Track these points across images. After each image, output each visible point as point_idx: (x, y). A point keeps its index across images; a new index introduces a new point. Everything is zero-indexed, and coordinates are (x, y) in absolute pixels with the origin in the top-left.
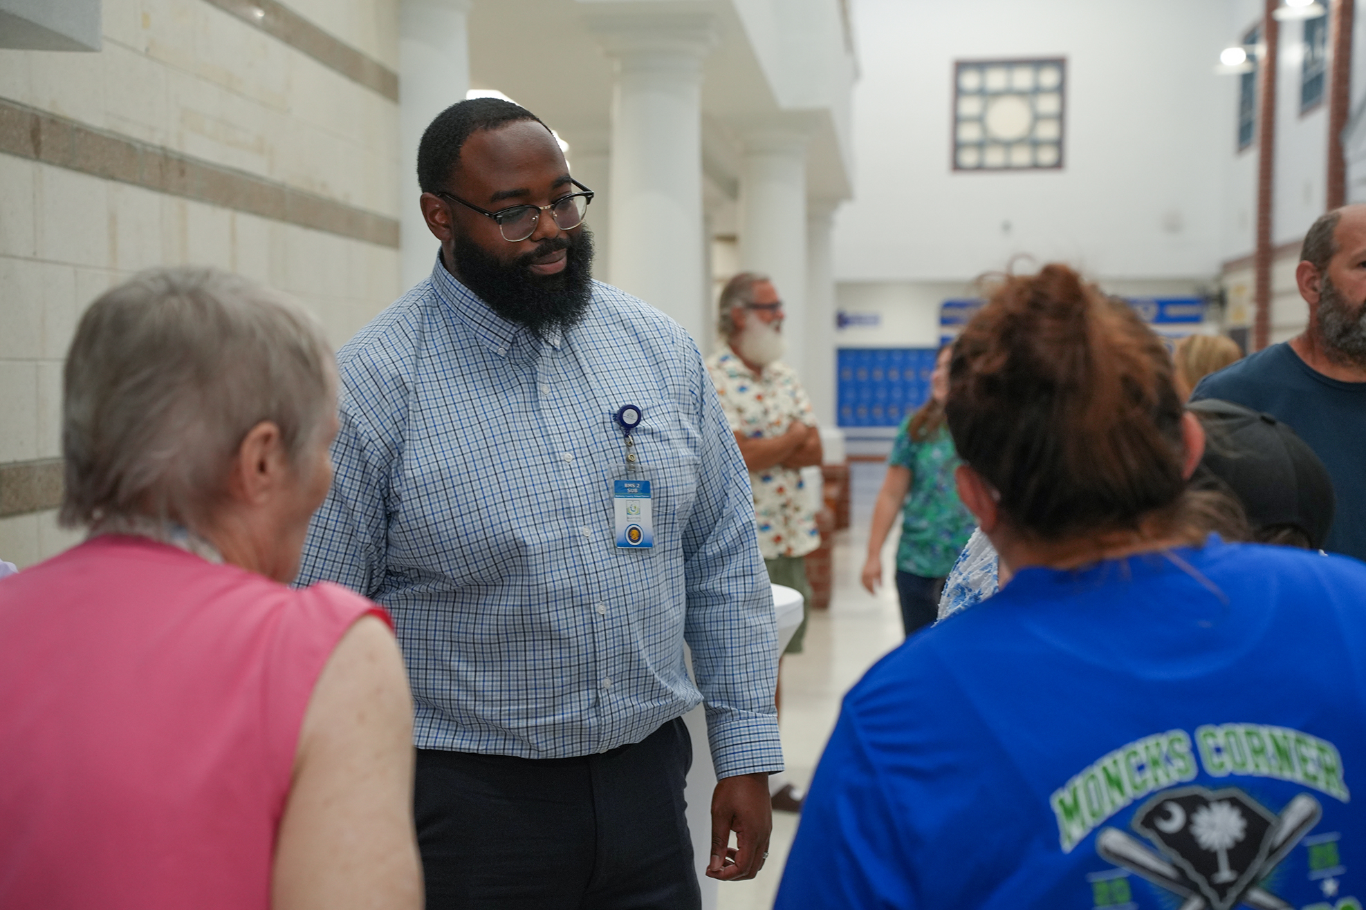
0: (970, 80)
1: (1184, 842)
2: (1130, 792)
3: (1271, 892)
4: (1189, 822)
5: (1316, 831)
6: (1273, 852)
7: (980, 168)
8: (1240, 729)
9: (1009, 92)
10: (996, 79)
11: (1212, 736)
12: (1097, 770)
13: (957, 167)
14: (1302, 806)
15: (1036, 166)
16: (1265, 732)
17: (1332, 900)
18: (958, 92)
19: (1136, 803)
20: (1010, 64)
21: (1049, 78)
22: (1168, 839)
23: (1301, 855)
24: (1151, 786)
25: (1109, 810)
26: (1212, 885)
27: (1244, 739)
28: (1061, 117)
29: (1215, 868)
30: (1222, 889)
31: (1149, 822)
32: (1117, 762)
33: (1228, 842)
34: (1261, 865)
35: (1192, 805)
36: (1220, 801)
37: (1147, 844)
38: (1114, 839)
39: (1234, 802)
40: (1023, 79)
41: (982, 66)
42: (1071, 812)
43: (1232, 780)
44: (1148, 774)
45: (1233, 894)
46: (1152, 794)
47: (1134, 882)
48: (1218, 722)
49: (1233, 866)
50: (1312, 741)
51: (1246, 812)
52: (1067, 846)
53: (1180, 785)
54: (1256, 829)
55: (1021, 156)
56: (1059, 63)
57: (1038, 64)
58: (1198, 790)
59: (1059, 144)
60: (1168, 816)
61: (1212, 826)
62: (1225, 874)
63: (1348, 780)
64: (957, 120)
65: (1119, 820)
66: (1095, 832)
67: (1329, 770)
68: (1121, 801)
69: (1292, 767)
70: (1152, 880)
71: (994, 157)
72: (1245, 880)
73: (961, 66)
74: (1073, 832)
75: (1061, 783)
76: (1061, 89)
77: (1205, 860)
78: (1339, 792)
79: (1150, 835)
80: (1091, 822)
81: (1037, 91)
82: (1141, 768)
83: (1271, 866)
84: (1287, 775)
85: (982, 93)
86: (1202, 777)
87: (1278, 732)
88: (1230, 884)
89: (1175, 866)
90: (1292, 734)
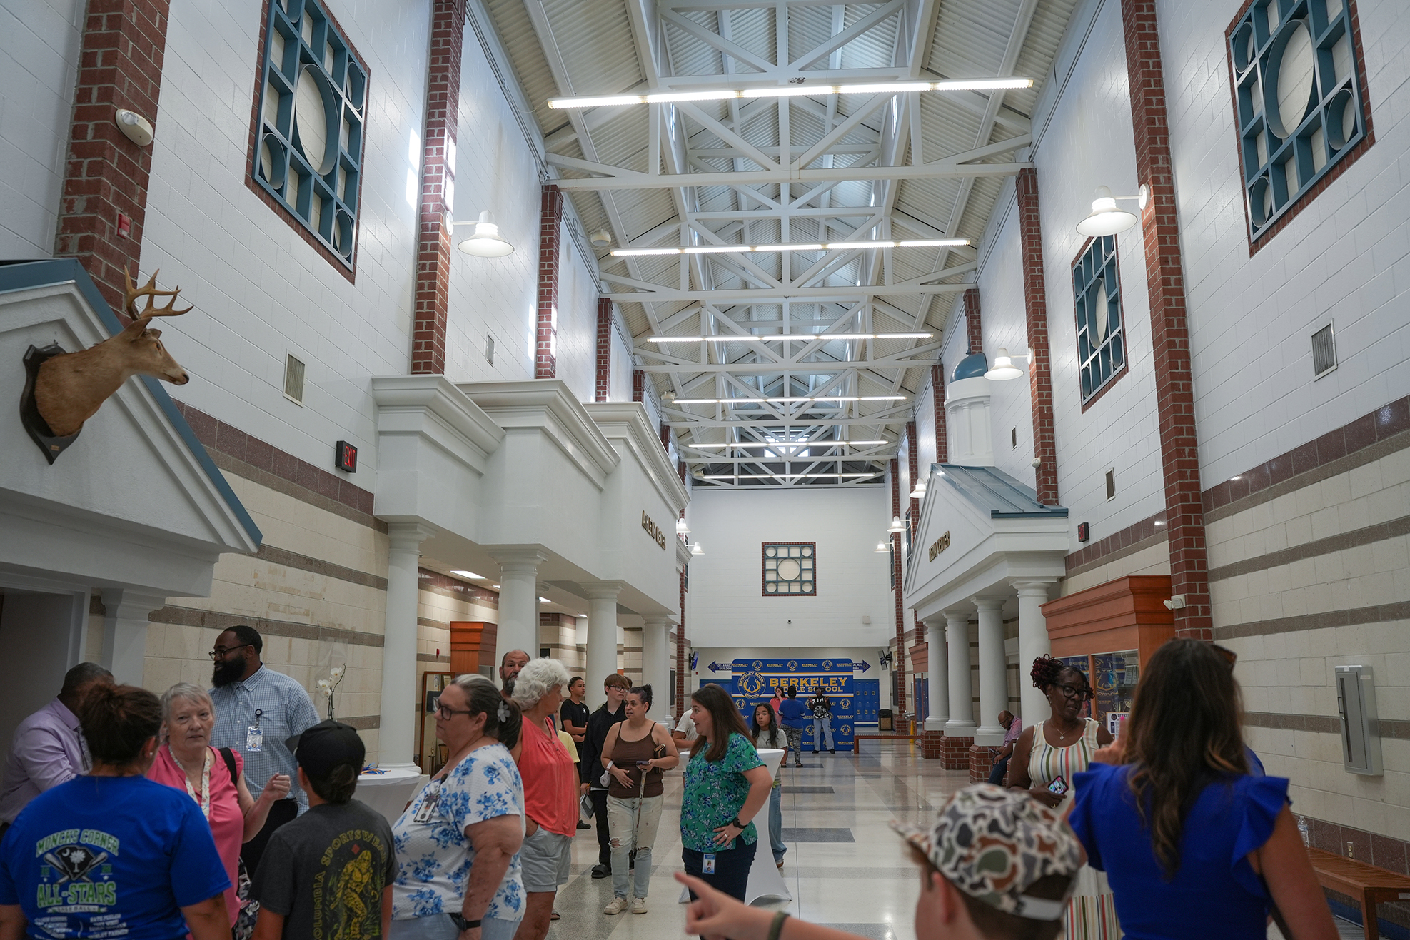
0: (770, 552)
1: (67, 860)
2: (58, 844)
3: (88, 877)
4: (70, 855)
5: (105, 862)
6: (92, 866)
7: (776, 594)
8: (95, 832)
9: (789, 558)
10: (783, 552)
11: (87, 832)
12: (51, 837)
13: (765, 593)
14: (103, 855)
15: (803, 594)
16: (102, 833)
17: (106, 882)
18: (765, 558)
19: (58, 847)
20: (789, 545)
21: (807, 552)
22: (63, 858)
23: (99, 868)
24: (64, 843)
25: (50, 848)
26: (72, 873)
27: (95, 834)
28: (814, 570)
29: (74, 869)
30: (75, 874)
31: (60, 853)
32: (58, 835)
33: (79, 862)
34: (87, 870)
35: (73, 850)
36: (80, 850)
37: (58, 859)
38: (49, 856)
39: (84, 851)
40: (795, 552)
41: (776, 545)
42: (41, 847)
43: (86, 845)
44: (64, 840)
45: (78, 876)
46: (63, 845)
47: (51, 869)
48: (90, 828)
49: (79, 868)
50: (114, 838)
51: (87, 854)
52: (37, 856)
53: (72, 844)
54: (88, 859)
55: (796, 588)
56: (812, 545)
57: (802, 545)
58: (76, 846)
59: (813, 582)
60: (65, 852)
61: (76, 857)
62: (76, 870)
63: (120, 850)
64: (764, 571)
65: (52, 851)
66: (46, 853)
67: (115, 847)
68: (54, 846)
69: (104, 845)
70: (56, 868)
71: (783, 588)
72: (81, 873)
73: (765, 546)
74: (40, 852)
75: (41, 839)
76: (813, 557)
77: (71, 865)
78: (116, 854)
79: (59, 857)
80: (45, 850)
81: (802, 557)
82: (63, 838)
83: (90, 870)
84: (102, 846)
85: (776, 558)
86: (79, 843)
87: (105, 834)
88: (78, 873)
89: (63, 866)
90: (108, 835)
